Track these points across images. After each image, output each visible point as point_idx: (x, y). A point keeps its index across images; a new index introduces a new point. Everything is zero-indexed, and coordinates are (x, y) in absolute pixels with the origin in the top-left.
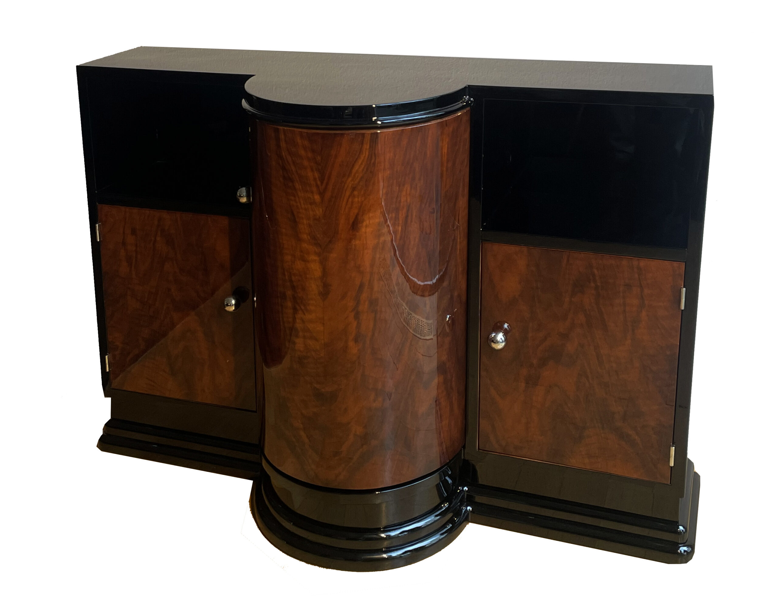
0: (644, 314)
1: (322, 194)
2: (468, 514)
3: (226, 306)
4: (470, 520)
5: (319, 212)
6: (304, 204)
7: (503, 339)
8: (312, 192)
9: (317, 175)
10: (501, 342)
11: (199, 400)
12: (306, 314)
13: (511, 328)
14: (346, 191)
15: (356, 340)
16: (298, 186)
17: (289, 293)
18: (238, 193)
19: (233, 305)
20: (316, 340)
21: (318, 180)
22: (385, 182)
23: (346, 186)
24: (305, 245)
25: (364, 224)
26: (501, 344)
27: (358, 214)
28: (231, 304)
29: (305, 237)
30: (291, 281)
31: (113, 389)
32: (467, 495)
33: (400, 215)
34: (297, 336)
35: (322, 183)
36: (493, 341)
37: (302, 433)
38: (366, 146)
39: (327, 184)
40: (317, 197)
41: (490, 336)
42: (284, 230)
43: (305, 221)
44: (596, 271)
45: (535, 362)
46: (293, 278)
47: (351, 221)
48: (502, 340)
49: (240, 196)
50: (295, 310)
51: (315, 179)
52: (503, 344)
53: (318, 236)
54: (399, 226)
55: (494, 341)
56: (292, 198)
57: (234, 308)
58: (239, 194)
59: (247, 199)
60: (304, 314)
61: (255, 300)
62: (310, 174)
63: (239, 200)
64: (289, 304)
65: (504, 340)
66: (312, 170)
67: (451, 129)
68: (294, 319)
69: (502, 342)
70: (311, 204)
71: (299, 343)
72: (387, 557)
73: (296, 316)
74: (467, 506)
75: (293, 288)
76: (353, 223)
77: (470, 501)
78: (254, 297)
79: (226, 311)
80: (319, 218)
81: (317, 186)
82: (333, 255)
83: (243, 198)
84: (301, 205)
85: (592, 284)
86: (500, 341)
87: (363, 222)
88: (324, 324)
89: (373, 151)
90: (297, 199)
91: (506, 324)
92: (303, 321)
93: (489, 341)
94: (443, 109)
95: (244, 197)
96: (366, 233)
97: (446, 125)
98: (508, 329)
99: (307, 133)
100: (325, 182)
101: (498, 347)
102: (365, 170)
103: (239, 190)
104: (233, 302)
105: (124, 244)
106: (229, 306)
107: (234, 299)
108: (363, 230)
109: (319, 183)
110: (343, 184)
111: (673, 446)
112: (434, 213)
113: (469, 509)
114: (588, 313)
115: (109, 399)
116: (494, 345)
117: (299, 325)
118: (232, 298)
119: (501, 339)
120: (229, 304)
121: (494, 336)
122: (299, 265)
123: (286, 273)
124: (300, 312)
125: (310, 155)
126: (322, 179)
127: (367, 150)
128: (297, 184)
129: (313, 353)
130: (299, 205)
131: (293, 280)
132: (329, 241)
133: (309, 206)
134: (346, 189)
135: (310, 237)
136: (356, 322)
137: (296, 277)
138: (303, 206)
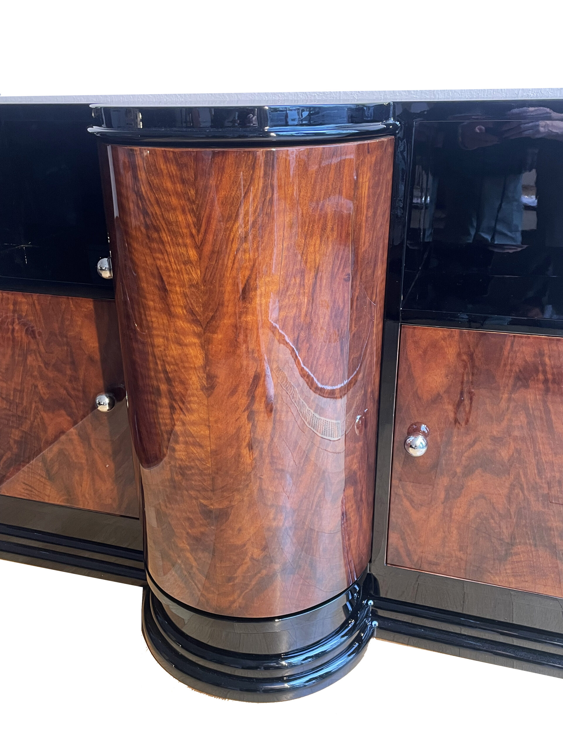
1: (199, 248)
2: (374, 630)
3: (98, 406)
4: (375, 636)
5: (196, 275)
6: (175, 264)
7: (424, 443)
8: (185, 245)
9: (191, 219)
10: (420, 448)
11: (81, 506)
12: (186, 413)
13: (430, 430)
14: (232, 242)
15: (250, 447)
16: (166, 237)
17: (163, 387)
18: (99, 266)
19: (106, 404)
20: (201, 446)
21: (192, 226)
22: (285, 230)
23: (232, 235)
24: (181, 324)
25: (258, 292)
26: (421, 450)
27: (249, 277)
28: (104, 403)
29: (179, 311)
30: (165, 372)
32: (372, 610)
33: (306, 281)
34: (177, 442)
35: (199, 231)
36: (411, 446)
37: (188, 555)
38: (260, 172)
39: (206, 233)
40: (193, 254)
41: (407, 440)
42: (151, 303)
43: (178, 289)
44: (547, 360)
45: (458, 470)
46: (168, 368)
47: (241, 287)
48: (422, 445)
49: (101, 269)
50: (173, 409)
51: (188, 225)
52: (424, 450)
53: (197, 309)
54: (304, 296)
55: (413, 446)
56: (159, 255)
57: (108, 408)
59: (110, 272)
60: (184, 414)
61: (127, 399)
62: (181, 218)
63: (101, 275)
64: (165, 401)
65: (425, 445)
66: (184, 212)
67: (374, 159)
68: (172, 420)
69: (423, 447)
70: (185, 263)
71: (180, 450)
72: (289, 687)
73: (174, 416)
74: (372, 621)
75: (169, 381)
76: (244, 290)
77: (375, 616)
79: (99, 411)
80: (197, 283)
81: (192, 236)
82: (219, 336)
83: (105, 271)
84: (171, 265)
86: (419, 446)
87: (256, 289)
88: (209, 426)
90: (166, 257)
91: (424, 425)
92: (184, 424)
93: (406, 446)
95: (107, 270)
96: (260, 304)
97: (368, 152)
98: (426, 432)
99: (173, 152)
100: (203, 229)
101: (418, 453)
102: (258, 210)
103: (99, 262)
104: (107, 400)
106: (101, 405)
107: (107, 396)
108: (257, 300)
109: (194, 231)
110: (228, 232)
112: (350, 280)
113: (375, 625)
114: (531, 412)
116: (411, 451)
117: (178, 428)
118: (104, 396)
119: (421, 443)
120: (102, 403)
121: (413, 441)
122: (174, 351)
123: (159, 362)
124: (178, 411)
125: (179, 187)
126: (198, 225)
127: (261, 179)
128: (164, 235)
129: (197, 463)
130: (169, 265)
131: (167, 370)
132: (212, 317)
133: (183, 266)
134: (233, 239)
135: (186, 311)
136: (250, 424)
137: (172, 367)
138: (174, 267)
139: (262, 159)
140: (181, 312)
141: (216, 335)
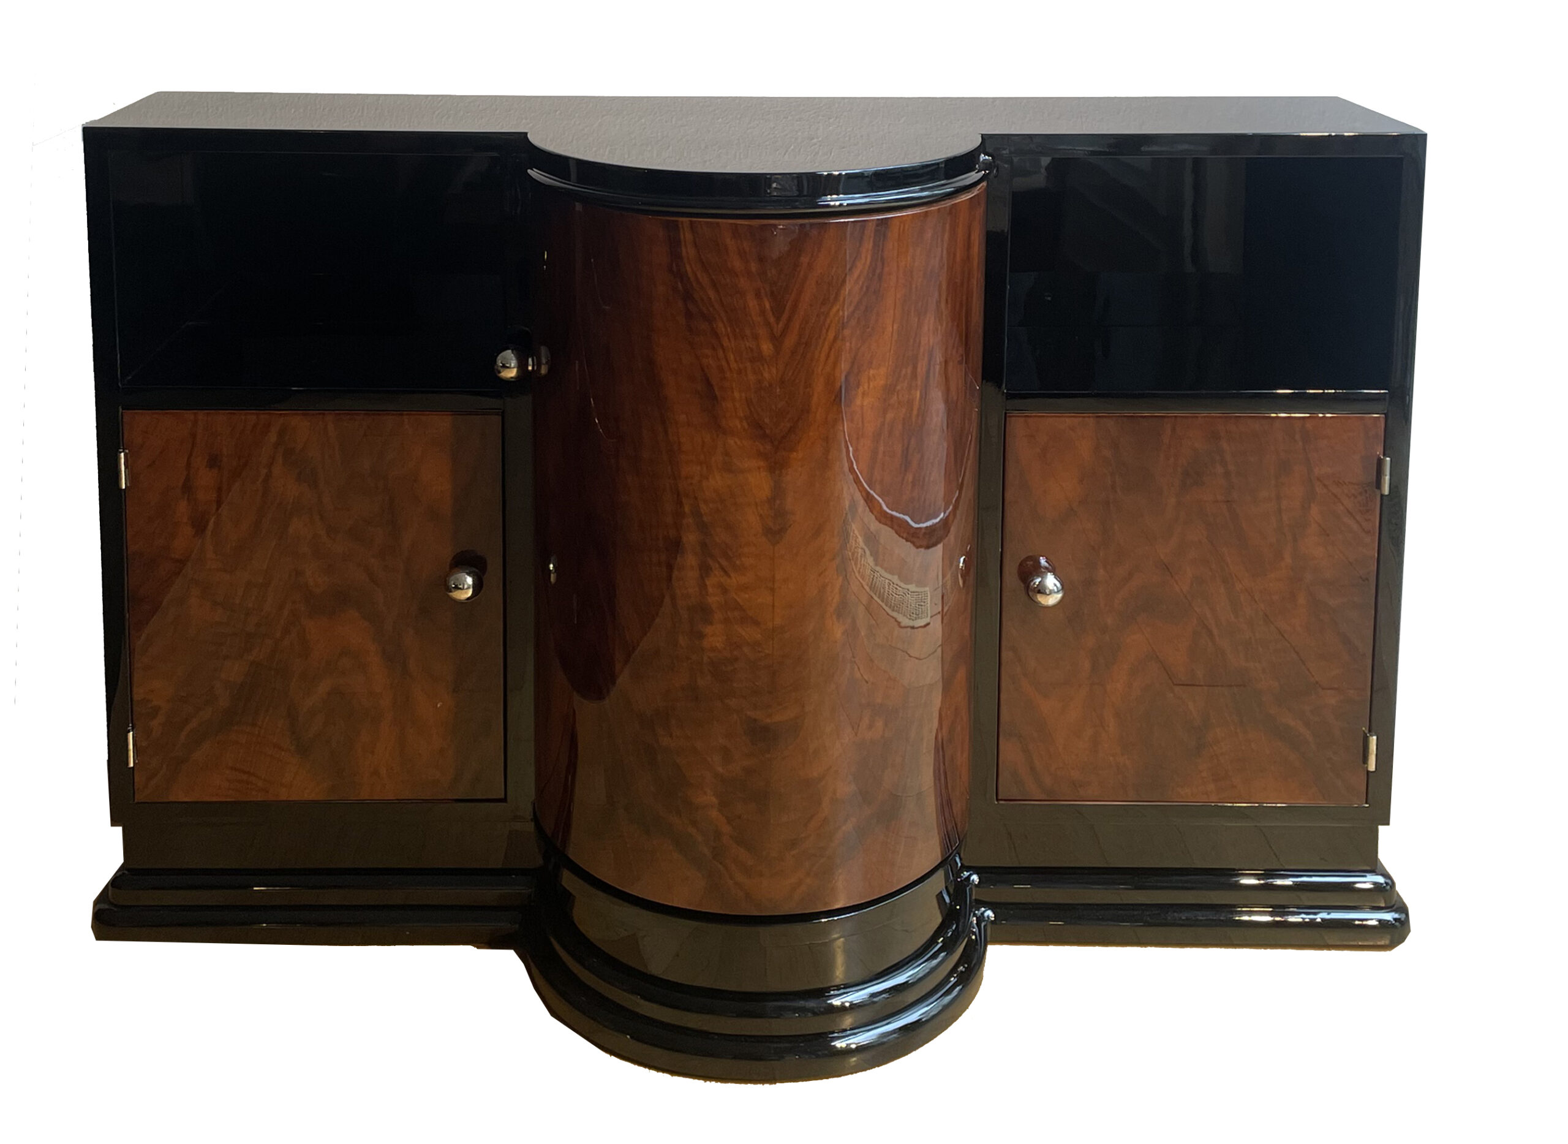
0: (1315, 511)
1: (777, 340)
5: (770, 374)
6: (736, 361)
7: (1058, 585)
8: (757, 338)
9: (767, 304)
10: (1055, 592)
11: (364, 794)
12: (732, 575)
14: (827, 331)
15: (840, 613)
16: (721, 327)
17: (691, 538)
18: (491, 362)
19: (468, 588)
20: (756, 623)
21: (769, 313)
22: (896, 309)
23: (828, 321)
24: (735, 442)
25: (859, 390)
26: (1054, 596)
27: (850, 372)
28: (459, 586)
29: (735, 424)
30: (697, 514)
31: (138, 803)
32: (978, 890)
33: (920, 370)
34: (709, 621)
35: (778, 319)
36: (1039, 592)
37: (714, 814)
38: (868, 245)
39: (790, 319)
40: (767, 348)
41: (1032, 583)
42: (683, 417)
43: (736, 395)
44: (1225, 446)
45: (1110, 620)
46: (704, 508)
48: (1057, 587)
49: (504, 366)
50: (705, 570)
51: (763, 312)
52: (1059, 596)
53: (766, 420)
55: (1041, 590)
56: (709, 352)
57: (470, 593)
58: (501, 363)
59: (518, 371)
60: (729, 576)
61: (551, 569)
62: (752, 303)
63: (492, 374)
64: (691, 560)
65: (1060, 588)
66: (757, 295)
68: (703, 586)
69: (1058, 591)
70: (753, 360)
71: (715, 636)
73: (706, 581)
75: (703, 526)
78: (550, 564)
79: (440, 601)
80: (771, 385)
81: (768, 324)
82: (799, 455)
83: (508, 370)
84: (728, 364)
85: (1220, 470)
86: (1054, 590)
87: (856, 387)
88: (773, 589)
89: (880, 252)
90: (721, 354)
91: (1042, 558)
92: (725, 590)
93: (1030, 593)
94: (949, 184)
95: (514, 368)
96: (862, 407)
99: (748, 225)
100: (785, 316)
101: (1050, 602)
102: (864, 289)
103: (499, 357)
104: (469, 580)
105: (188, 488)
106: (459, 589)
107: (469, 574)
108: (858, 402)
109: (772, 320)
110: (822, 318)
111: (1372, 736)
114: (1212, 520)
115: (119, 830)
116: (1042, 600)
117: (713, 599)
118: (465, 574)
119: (1055, 585)
121: (1039, 582)
122: (719, 480)
123: (686, 501)
124: (717, 572)
125: (754, 267)
126: (778, 312)
127: (870, 252)
128: (721, 325)
129: (746, 650)
130: (724, 363)
131: (702, 511)
132: (791, 427)
133: (748, 364)
134: (829, 326)
135: (748, 424)
136: (841, 578)
137: (711, 505)
138: (734, 365)
139: (870, 231)
140: (739, 426)
141: (795, 453)
